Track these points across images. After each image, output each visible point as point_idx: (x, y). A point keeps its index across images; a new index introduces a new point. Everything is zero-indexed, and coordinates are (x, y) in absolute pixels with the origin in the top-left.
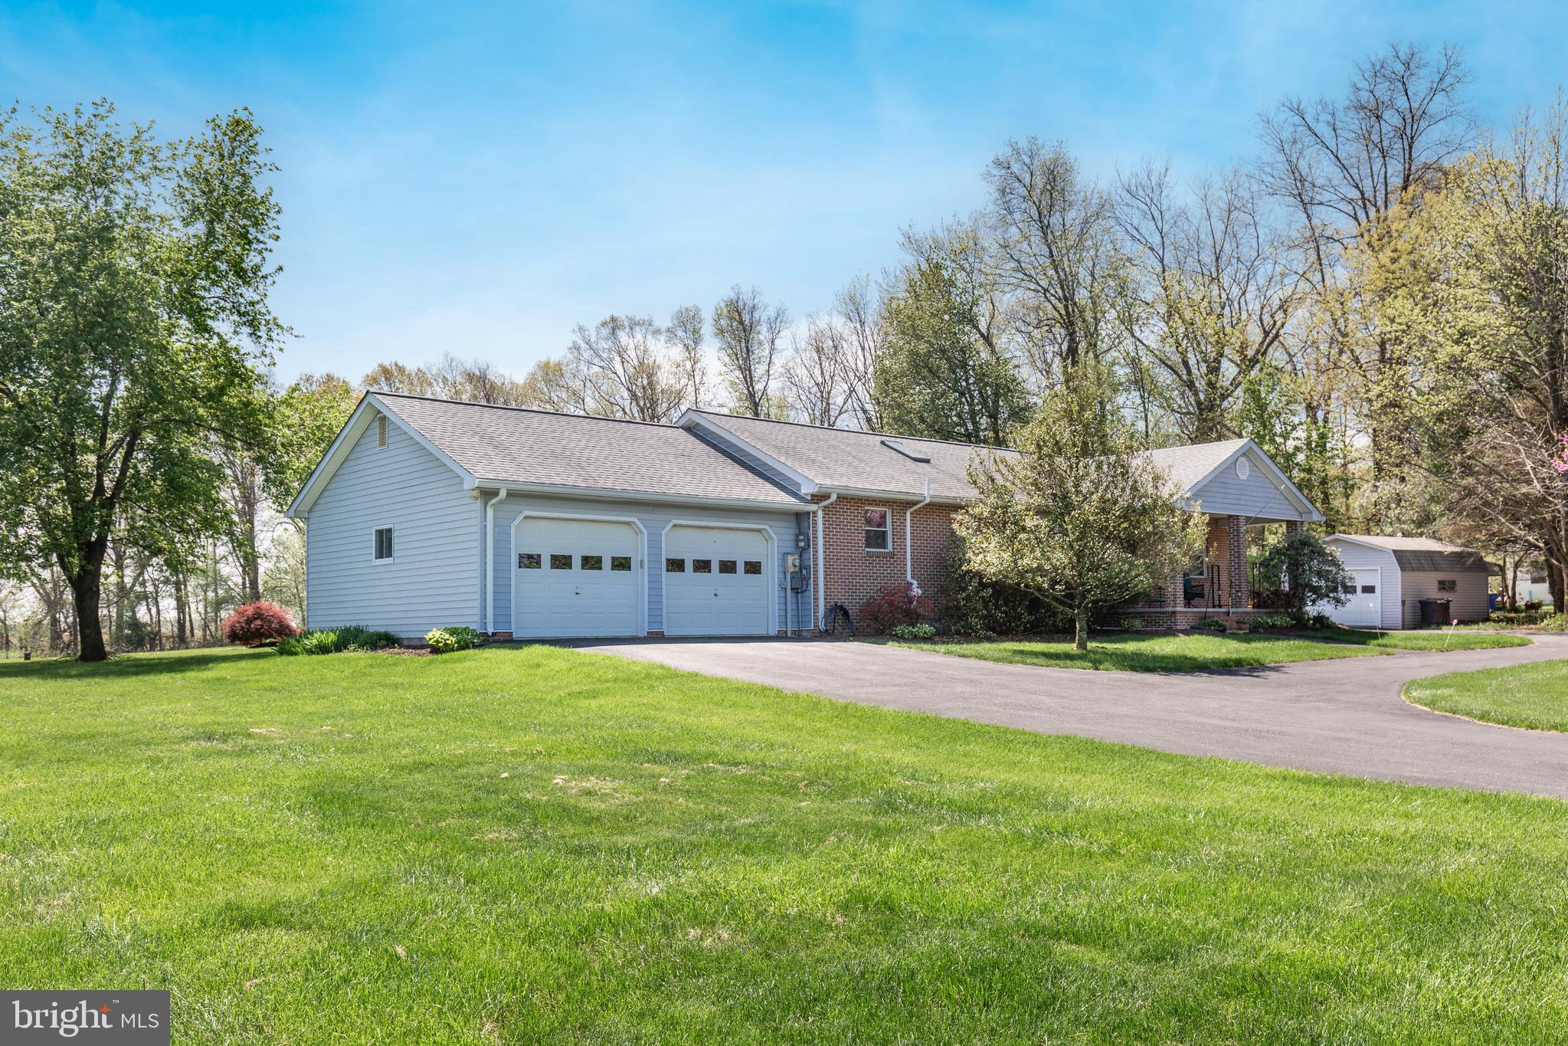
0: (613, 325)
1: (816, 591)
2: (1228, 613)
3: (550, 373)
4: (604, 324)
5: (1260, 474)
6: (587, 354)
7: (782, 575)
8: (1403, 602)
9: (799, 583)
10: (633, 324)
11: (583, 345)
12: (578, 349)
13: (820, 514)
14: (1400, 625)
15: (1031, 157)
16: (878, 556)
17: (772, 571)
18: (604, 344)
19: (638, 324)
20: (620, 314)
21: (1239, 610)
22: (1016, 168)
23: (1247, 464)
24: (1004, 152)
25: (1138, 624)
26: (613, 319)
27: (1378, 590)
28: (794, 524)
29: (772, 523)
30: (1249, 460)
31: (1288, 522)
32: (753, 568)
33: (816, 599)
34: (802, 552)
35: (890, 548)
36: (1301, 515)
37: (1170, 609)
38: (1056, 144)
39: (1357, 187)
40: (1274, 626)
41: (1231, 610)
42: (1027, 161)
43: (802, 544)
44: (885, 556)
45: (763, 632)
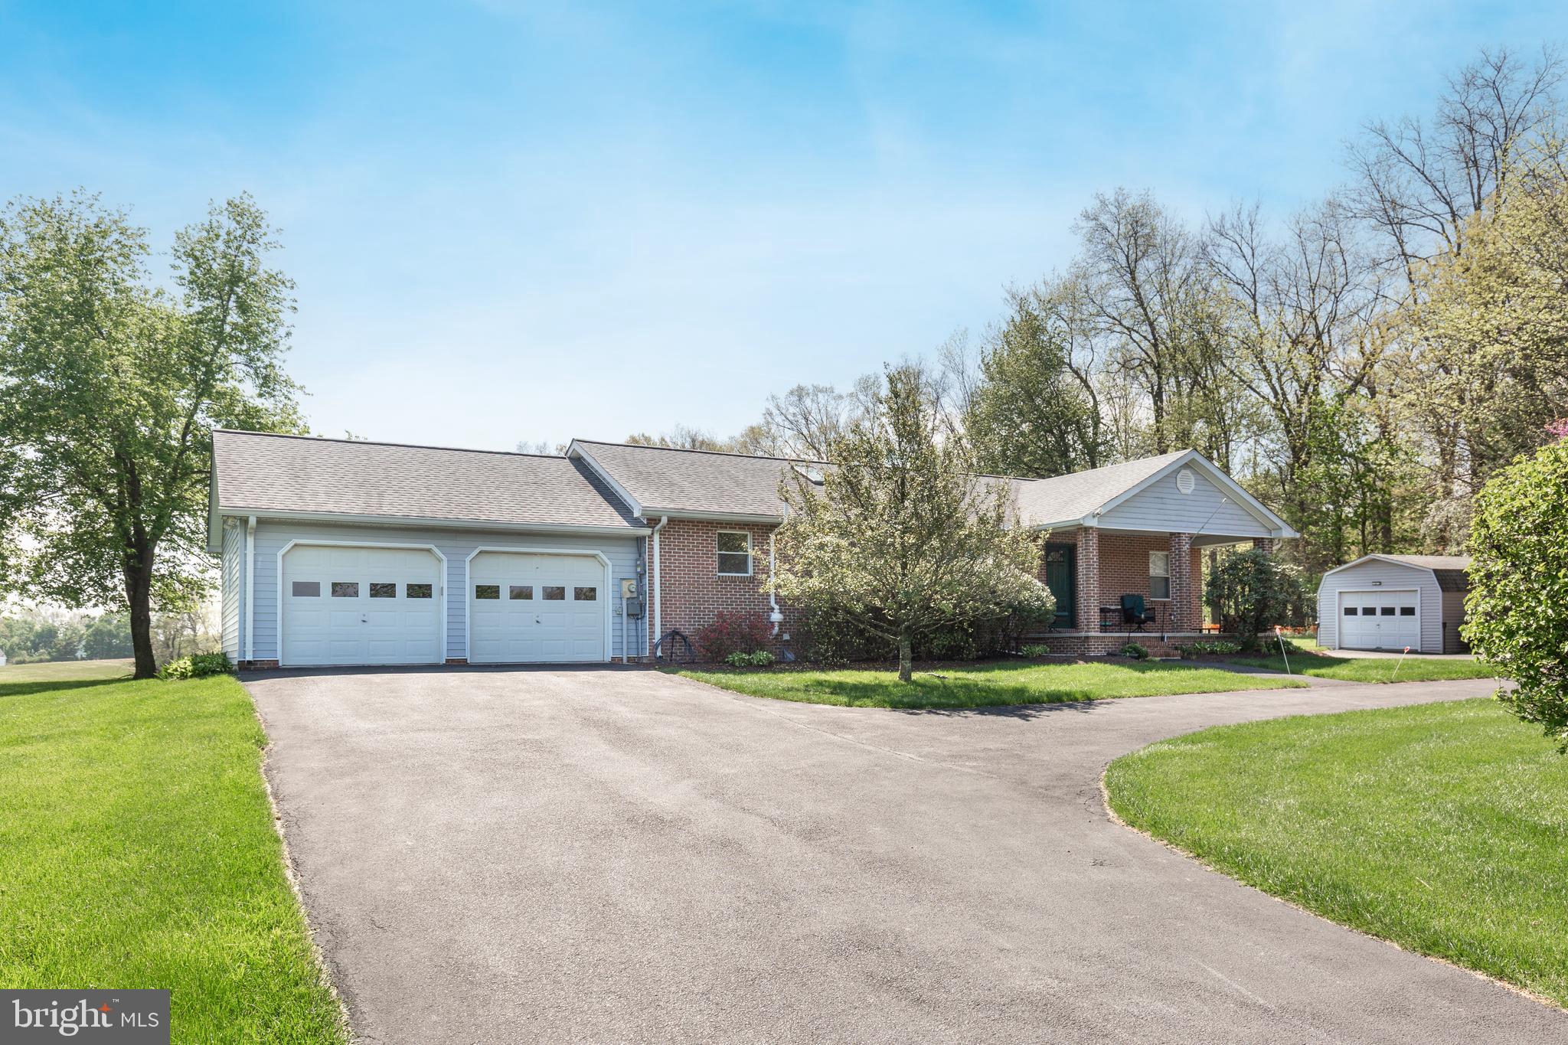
0: (800, 393)
1: (652, 617)
2: (1162, 638)
3: (755, 435)
4: (792, 393)
5: (1212, 489)
6: (779, 419)
7: (618, 601)
8: (1444, 625)
9: (636, 610)
10: (818, 390)
11: (775, 412)
12: (771, 414)
13: (656, 537)
14: (1440, 646)
15: (1119, 207)
16: (733, 580)
17: (607, 599)
18: (792, 410)
19: (821, 391)
20: (808, 384)
21: (1178, 635)
22: (1105, 219)
23: (1192, 478)
24: (1092, 205)
25: (1039, 649)
26: (800, 389)
27: (1417, 611)
28: (634, 550)
29: (603, 548)
30: (1196, 473)
31: (1255, 539)
32: (586, 594)
33: (652, 625)
34: (641, 576)
35: (751, 573)
36: (1270, 531)
37: (1083, 634)
38: (1143, 192)
39: (1447, 203)
40: (1212, 652)
41: (1166, 635)
42: (1114, 210)
43: (639, 570)
44: (743, 580)
45: (596, 658)
